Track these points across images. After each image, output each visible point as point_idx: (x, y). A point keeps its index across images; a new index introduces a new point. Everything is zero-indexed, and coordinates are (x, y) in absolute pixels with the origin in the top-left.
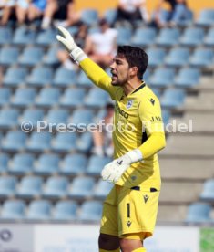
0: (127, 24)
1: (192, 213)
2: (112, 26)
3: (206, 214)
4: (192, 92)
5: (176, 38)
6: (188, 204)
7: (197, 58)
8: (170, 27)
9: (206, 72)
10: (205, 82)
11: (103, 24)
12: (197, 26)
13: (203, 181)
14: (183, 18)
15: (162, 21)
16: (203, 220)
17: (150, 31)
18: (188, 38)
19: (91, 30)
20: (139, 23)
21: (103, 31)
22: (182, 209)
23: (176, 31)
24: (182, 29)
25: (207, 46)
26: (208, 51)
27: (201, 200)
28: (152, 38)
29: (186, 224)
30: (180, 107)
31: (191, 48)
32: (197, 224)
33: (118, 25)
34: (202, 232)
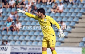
0: (66, 3)
1: (80, 44)
2: (63, 4)
3: (84, 45)
4: (80, 18)
5: (77, 6)
6: (79, 42)
7: (81, 11)
8: (75, 4)
9: (83, 14)
10: (83, 16)
11: (61, 3)
12: (81, 4)
13: (83, 37)
14: (78, 2)
15: (74, 3)
16: (83, 46)
17: (71, 5)
18: (79, 6)
19: (58, 5)
20: (69, 3)
21: (61, 5)
22: (78, 44)
23: (77, 5)
24: (78, 4)
25: (83, 8)
26: (84, 9)
27: (82, 42)
28: (71, 6)
29: (79, 47)
30: (77, 21)
31: (80, 9)
32: (81, 47)
33: (64, 3)
34: (82, 48)
